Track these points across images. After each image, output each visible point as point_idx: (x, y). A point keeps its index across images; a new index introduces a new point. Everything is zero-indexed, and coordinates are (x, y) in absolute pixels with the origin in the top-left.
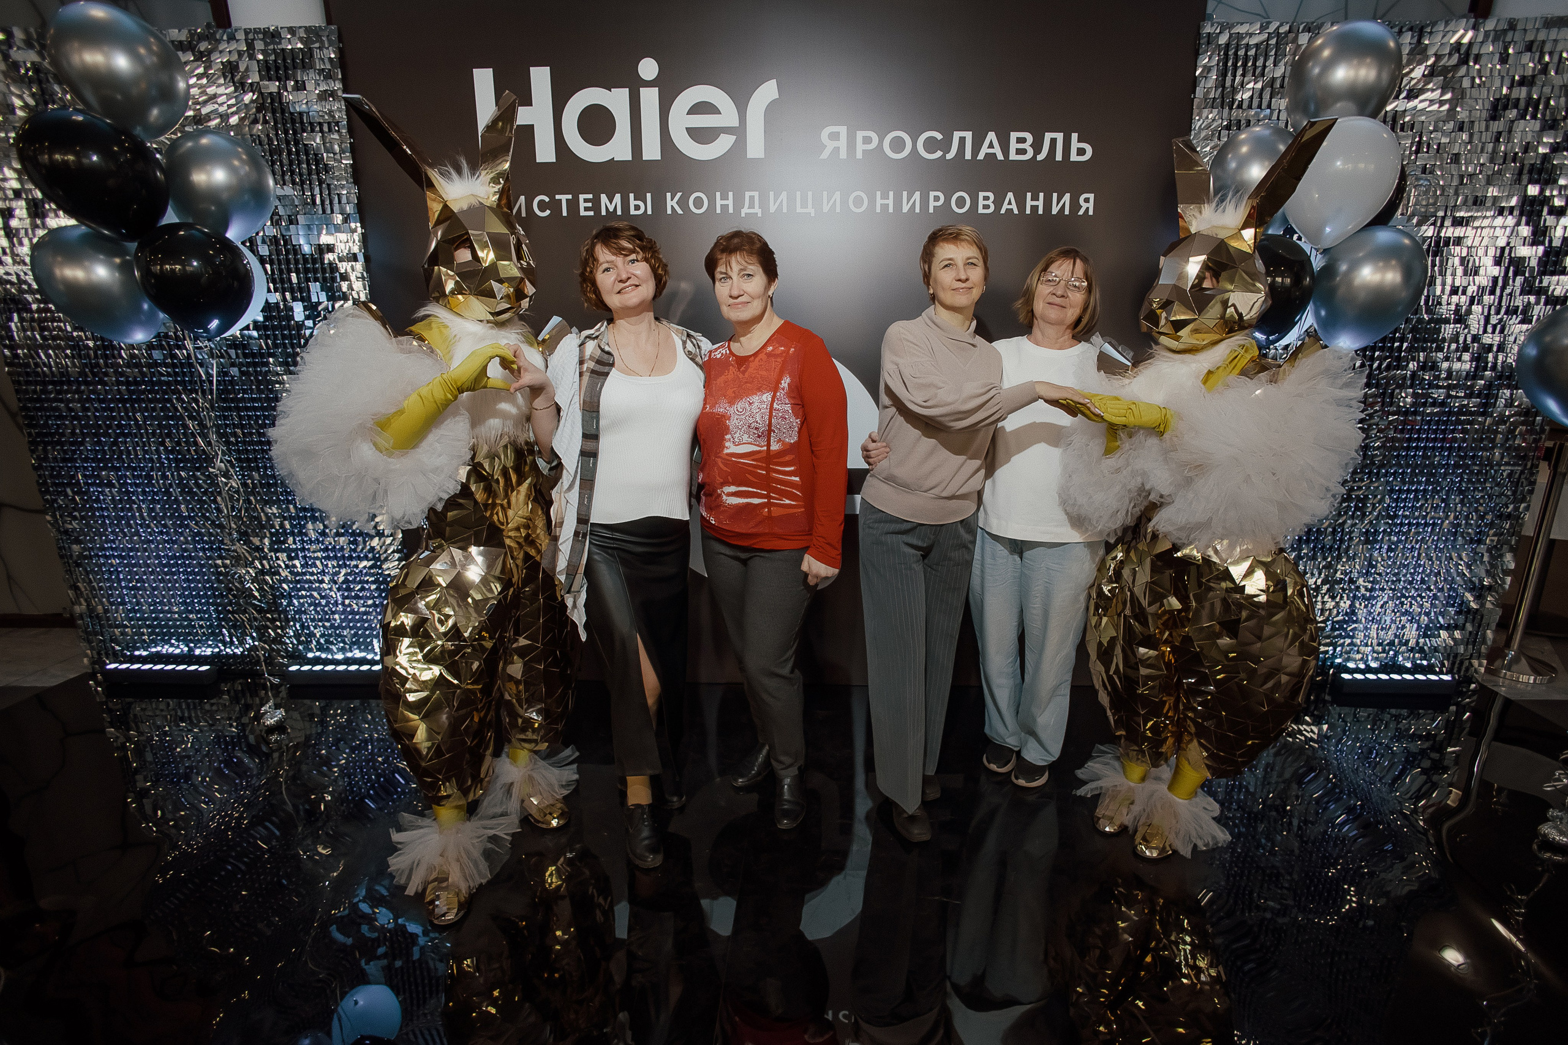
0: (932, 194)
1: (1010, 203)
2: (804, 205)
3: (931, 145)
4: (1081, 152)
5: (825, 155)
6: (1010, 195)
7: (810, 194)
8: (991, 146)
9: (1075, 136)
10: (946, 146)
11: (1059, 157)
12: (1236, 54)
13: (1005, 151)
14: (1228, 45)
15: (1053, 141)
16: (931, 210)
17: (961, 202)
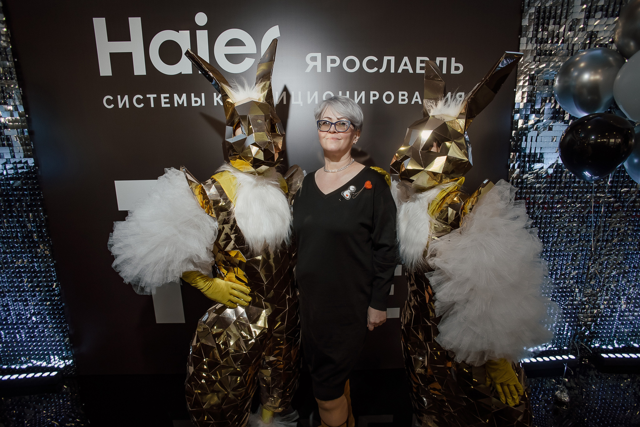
0: (372, 93)
1: (417, 98)
2: (297, 100)
3: (371, 64)
4: (457, 68)
5: (308, 70)
6: (417, 93)
7: (300, 94)
8: (406, 65)
9: (453, 59)
10: (379, 64)
11: (444, 71)
12: (544, 12)
13: (414, 66)
14: (540, 7)
15: (441, 62)
16: (371, 102)
17: (389, 98)
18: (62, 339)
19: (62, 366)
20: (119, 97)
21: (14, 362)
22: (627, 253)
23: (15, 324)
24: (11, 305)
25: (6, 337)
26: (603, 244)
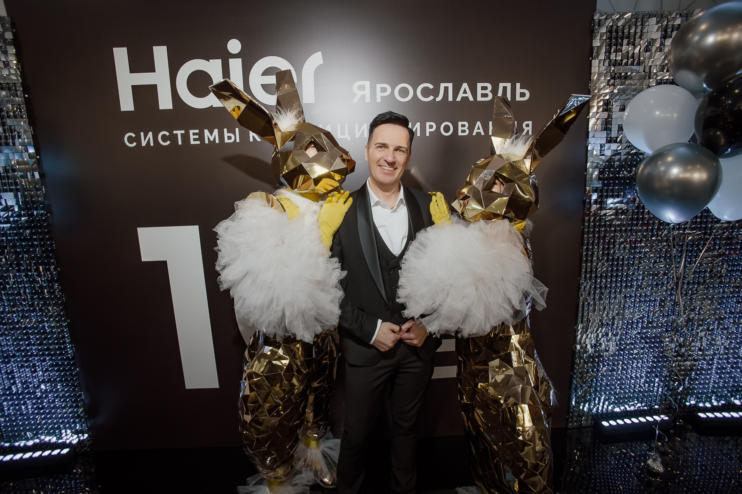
0: (428, 124)
1: (479, 129)
2: (343, 133)
3: (426, 92)
4: (523, 95)
5: (356, 100)
6: (479, 124)
7: (346, 126)
8: (465, 92)
9: (518, 85)
10: (435, 92)
11: (509, 98)
12: (617, 31)
13: (475, 95)
14: (612, 26)
15: (505, 88)
16: (428, 134)
17: (447, 129)
18: (75, 410)
19: (75, 442)
20: (142, 134)
21: (18, 439)
22: (722, 296)
23: (21, 394)
24: (16, 372)
25: (9, 409)
26: (694, 287)
